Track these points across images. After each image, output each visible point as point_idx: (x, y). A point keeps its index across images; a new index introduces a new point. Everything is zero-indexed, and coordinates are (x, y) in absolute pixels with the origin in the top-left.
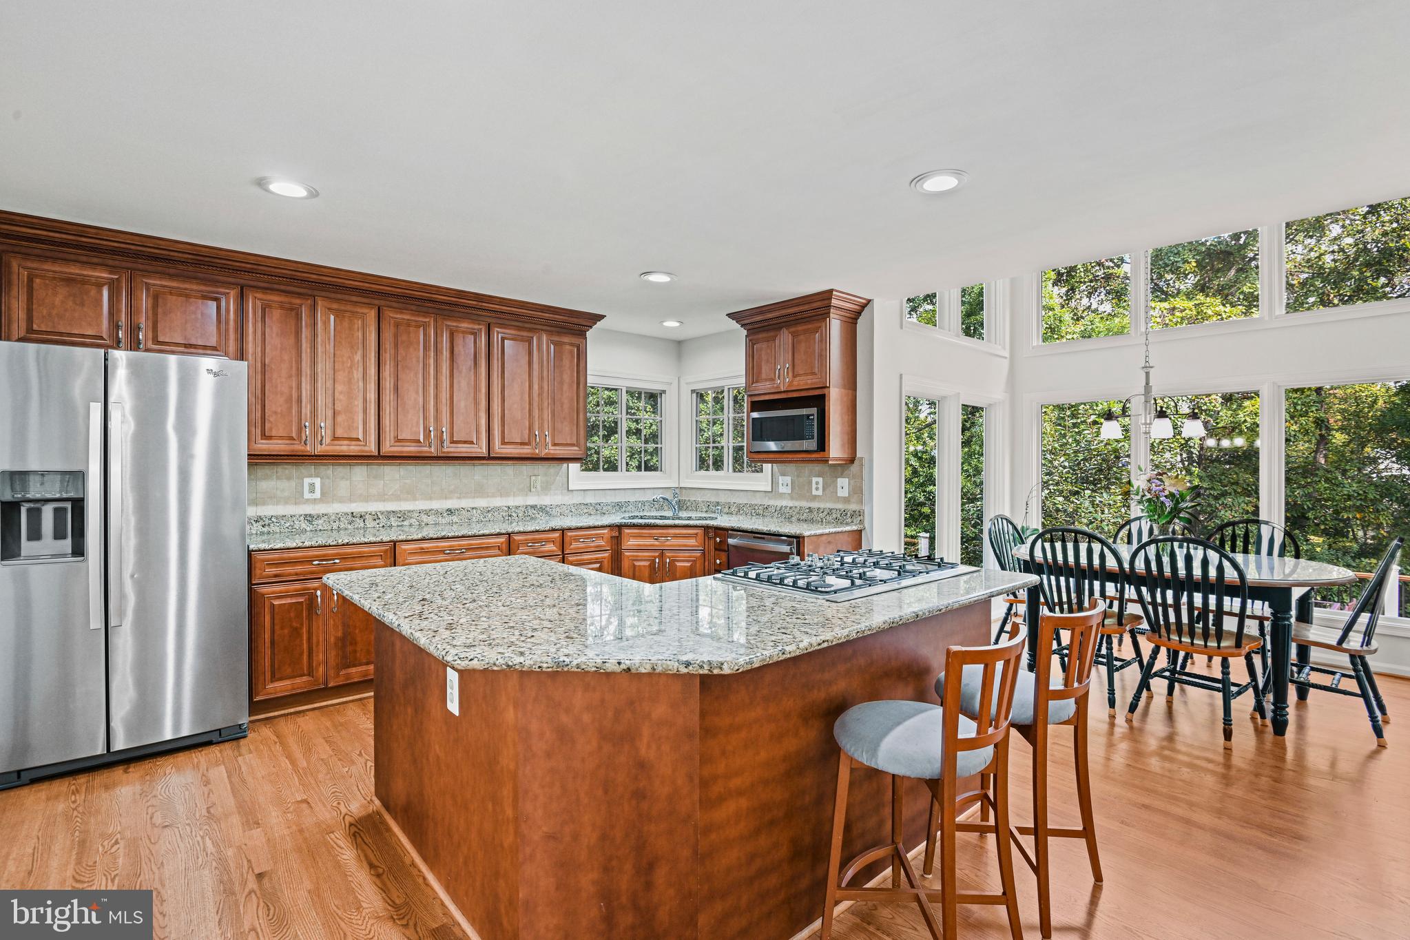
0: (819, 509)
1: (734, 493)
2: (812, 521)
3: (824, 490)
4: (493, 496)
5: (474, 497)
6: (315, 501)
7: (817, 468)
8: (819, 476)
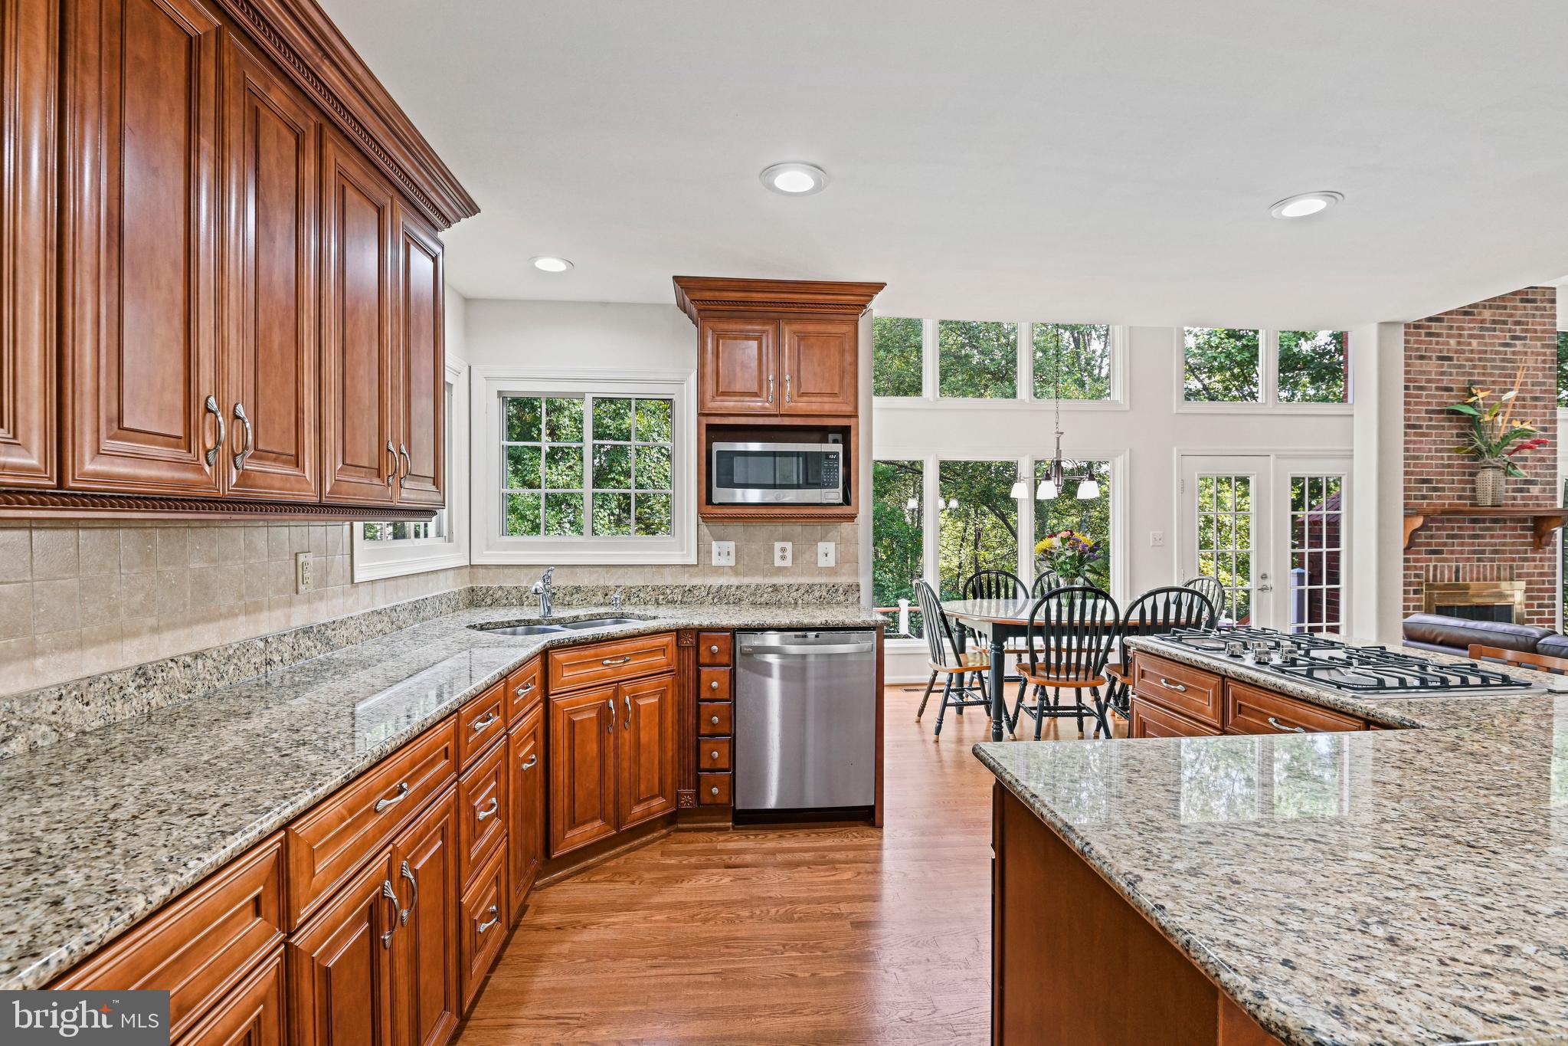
0: (789, 586)
1: (614, 570)
2: (778, 604)
3: (794, 559)
7: (781, 529)
8: (784, 540)
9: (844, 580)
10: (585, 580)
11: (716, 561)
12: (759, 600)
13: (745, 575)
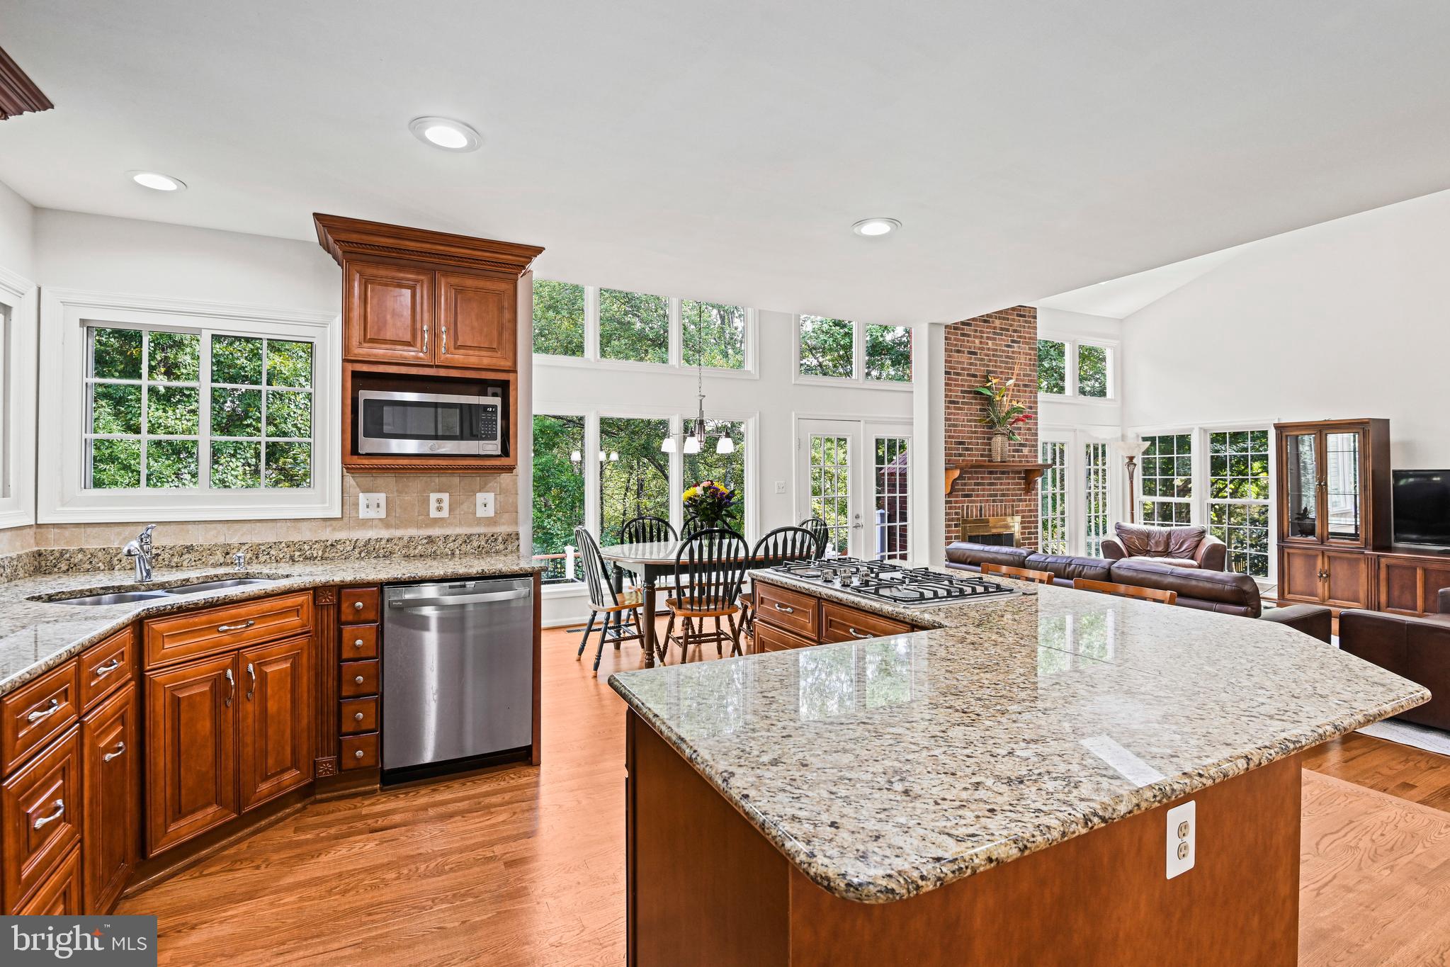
3: (450, 510)
7: (437, 480)
8: (440, 491)
9: (503, 529)
11: (363, 513)
12: (412, 552)
13: (397, 527)
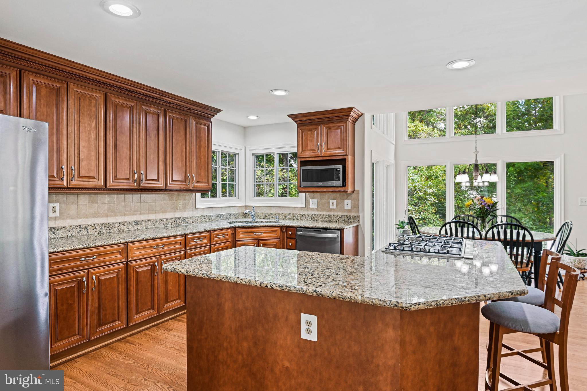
0: (334, 215)
1: (281, 208)
2: (330, 222)
3: (336, 206)
4: (158, 213)
5: (148, 214)
6: (55, 218)
7: (333, 195)
8: (333, 199)
9: (353, 214)
10: (274, 211)
11: (311, 206)
12: (324, 220)
13: (321, 211)
